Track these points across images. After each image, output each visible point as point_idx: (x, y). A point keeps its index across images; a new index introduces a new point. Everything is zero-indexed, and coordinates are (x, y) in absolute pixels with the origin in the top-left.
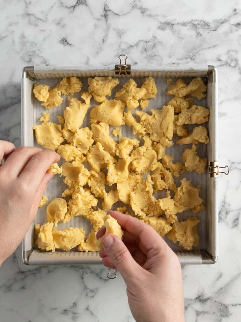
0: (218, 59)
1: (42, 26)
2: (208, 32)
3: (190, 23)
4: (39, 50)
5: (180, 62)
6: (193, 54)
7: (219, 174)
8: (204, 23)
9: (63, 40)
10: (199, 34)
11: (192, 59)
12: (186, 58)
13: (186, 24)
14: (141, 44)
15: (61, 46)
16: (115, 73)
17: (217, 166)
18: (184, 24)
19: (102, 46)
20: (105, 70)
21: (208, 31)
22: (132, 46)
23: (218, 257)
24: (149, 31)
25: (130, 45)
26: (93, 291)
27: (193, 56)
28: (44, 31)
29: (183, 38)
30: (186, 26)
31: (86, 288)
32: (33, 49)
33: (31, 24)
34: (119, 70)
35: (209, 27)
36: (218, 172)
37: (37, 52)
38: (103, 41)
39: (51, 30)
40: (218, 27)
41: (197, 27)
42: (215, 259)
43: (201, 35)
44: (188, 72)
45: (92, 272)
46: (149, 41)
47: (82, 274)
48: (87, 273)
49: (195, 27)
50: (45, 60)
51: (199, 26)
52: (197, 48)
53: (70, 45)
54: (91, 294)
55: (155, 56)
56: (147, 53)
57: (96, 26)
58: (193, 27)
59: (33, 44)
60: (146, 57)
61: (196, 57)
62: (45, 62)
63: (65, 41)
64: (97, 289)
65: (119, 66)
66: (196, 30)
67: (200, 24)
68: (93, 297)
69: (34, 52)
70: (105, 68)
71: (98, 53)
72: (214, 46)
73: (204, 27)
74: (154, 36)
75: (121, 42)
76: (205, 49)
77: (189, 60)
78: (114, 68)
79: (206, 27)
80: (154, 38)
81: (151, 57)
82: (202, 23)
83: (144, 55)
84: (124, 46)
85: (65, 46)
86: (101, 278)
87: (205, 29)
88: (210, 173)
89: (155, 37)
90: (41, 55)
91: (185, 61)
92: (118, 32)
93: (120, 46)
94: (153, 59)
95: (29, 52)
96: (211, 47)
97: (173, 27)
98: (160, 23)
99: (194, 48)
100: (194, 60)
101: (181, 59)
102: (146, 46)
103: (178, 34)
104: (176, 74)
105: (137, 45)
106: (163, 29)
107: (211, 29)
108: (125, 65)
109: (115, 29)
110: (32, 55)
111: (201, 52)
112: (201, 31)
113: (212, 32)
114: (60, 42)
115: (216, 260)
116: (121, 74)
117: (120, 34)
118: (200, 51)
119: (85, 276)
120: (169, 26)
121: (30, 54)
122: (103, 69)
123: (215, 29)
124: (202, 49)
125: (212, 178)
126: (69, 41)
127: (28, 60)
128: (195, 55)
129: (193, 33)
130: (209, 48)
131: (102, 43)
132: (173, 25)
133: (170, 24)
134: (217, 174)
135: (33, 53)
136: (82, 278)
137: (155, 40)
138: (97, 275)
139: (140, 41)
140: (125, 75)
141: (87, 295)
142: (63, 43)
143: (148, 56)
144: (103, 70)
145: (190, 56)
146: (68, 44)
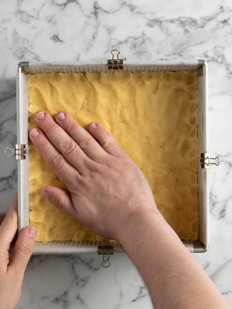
0: (205, 55)
1: (34, 23)
2: (196, 29)
3: (178, 20)
4: (31, 46)
5: (169, 57)
6: (180, 50)
7: (210, 164)
8: (191, 21)
9: (54, 37)
10: (186, 31)
11: (179, 55)
12: (174, 54)
13: (173, 22)
14: (131, 41)
15: (52, 43)
16: (107, 68)
17: (208, 157)
18: (172, 21)
19: (92, 42)
20: (98, 65)
21: (195, 27)
22: (121, 43)
23: (209, 245)
24: (138, 28)
25: (119, 42)
26: (84, 281)
27: (180, 53)
28: (35, 28)
29: (171, 35)
30: (174, 23)
31: (76, 277)
32: (25, 45)
33: (23, 21)
34: (111, 65)
35: (197, 24)
36: (209, 163)
37: (29, 48)
38: (94, 38)
39: (43, 27)
40: (205, 24)
41: (184, 24)
42: (206, 247)
43: (188, 32)
44: (179, 67)
45: (82, 262)
46: (138, 38)
47: (72, 263)
48: (77, 263)
49: (183, 24)
50: (37, 56)
51: (187, 23)
52: (185, 45)
53: (61, 41)
54: (81, 283)
55: (144, 52)
56: (136, 49)
57: (86, 23)
58: (180, 24)
59: (25, 40)
60: (135, 54)
61: (183, 53)
62: (37, 58)
63: (56, 38)
64: (87, 278)
65: (112, 61)
66: (183, 27)
67: (187, 21)
68: (84, 285)
69: (26, 48)
70: (98, 63)
71: (88, 49)
72: (201, 43)
73: (191, 24)
74: (142, 33)
75: (111, 39)
76: (192, 45)
77: (177, 56)
78: (107, 63)
79: (194, 24)
80: (142, 35)
81: (140, 53)
82: (189, 20)
83: (134, 51)
84: (113, 43)
85: (56, 42)
86: (91, 268)
87: (192, 25)
88: (201, 164)
89: (144, 34)
90: (32, 51)
91: (173, 57)
92: (108, 29)
93: (109, 43)
94: (142, 55)
95: (21, 48)
96: (198, 44)
97: (161, 24)
98: (148, 20)
99: (182, 45)
100: (181, 56)
101: (169, 55)
102: (135, 42)
103: (167, 30)
104: (167, 68)
105: (126, 41)
106: (151, 26)
107: (198, 26)
108: (118, 60)
109: (104, 26)
110: (24, 51)
111: (189, 49)
112: (188, 27)
113: (199, 29)
114: (51, 39)
115: (207, 249)
116: (113, 69)
117: (110, 31)
118: (187, 47)
119: (76, 266)
120: (157, 23)
121: (23, 50)
122: (96, 63)
123: (202, 26)
124: (190, 46)
125: (204, 169)
126: (60, 37)
127: (20, 55)
128: (182, 52)
129: (181, 30)
130: (196, 44)
131: (92, 39)
132: (161, 22)
133: (158, 21)
134: (208, 165)
135: (25, 50)
136: (73, 268)
137: (144, 37)
138: (88, 264)
139: (129, 38)
140: (117, 69)
141: (77, 284)
142: (55, 40)
143: (136, 52)
144: (96, 65)
145: (177, 52)
146: (59, 40)
